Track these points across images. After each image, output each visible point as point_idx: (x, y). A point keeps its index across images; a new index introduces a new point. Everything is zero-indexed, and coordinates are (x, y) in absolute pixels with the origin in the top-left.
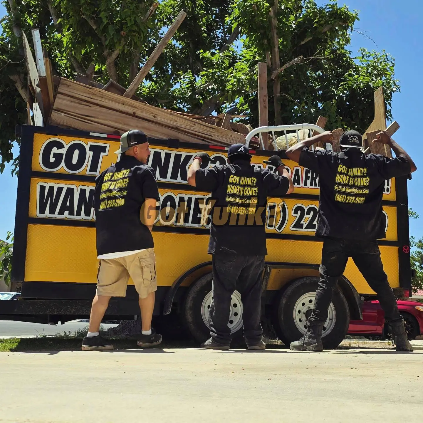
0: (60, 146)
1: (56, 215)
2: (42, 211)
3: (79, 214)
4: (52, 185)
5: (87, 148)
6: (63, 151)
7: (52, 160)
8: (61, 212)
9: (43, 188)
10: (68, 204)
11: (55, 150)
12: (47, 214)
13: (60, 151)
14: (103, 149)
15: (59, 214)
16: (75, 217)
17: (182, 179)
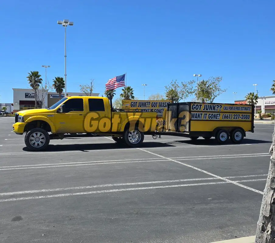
0: (195, 105)
6: (195, 106)
11: (194, 106)
14: (201, 105)
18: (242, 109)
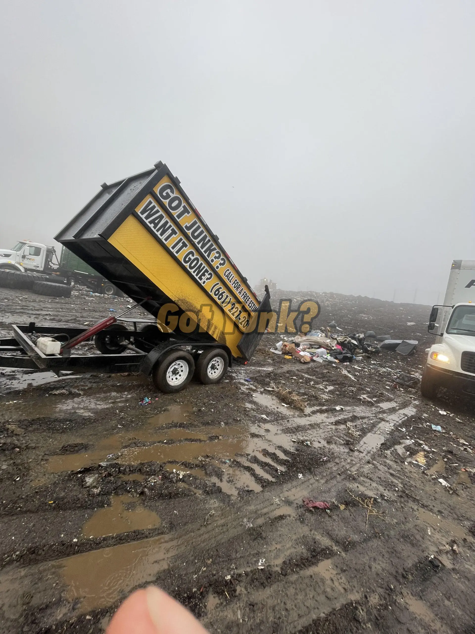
0: (172, 191)
1: (147, 221)
2: (142, 213)
3: (158, 231)
4: (156, 205)
5: (183, 205)
7: (164, 194)
8: (150, 222)
9: (150, 203)
10: (156, 222)
11: (169, 191)
12: (143, 217)
13: (171, 194)
14: (188, 213)
15: (149, 222)
16: (155, 231)
17: (204, 251)
18: (250, 305)
